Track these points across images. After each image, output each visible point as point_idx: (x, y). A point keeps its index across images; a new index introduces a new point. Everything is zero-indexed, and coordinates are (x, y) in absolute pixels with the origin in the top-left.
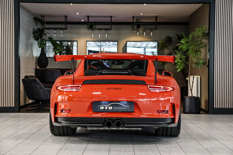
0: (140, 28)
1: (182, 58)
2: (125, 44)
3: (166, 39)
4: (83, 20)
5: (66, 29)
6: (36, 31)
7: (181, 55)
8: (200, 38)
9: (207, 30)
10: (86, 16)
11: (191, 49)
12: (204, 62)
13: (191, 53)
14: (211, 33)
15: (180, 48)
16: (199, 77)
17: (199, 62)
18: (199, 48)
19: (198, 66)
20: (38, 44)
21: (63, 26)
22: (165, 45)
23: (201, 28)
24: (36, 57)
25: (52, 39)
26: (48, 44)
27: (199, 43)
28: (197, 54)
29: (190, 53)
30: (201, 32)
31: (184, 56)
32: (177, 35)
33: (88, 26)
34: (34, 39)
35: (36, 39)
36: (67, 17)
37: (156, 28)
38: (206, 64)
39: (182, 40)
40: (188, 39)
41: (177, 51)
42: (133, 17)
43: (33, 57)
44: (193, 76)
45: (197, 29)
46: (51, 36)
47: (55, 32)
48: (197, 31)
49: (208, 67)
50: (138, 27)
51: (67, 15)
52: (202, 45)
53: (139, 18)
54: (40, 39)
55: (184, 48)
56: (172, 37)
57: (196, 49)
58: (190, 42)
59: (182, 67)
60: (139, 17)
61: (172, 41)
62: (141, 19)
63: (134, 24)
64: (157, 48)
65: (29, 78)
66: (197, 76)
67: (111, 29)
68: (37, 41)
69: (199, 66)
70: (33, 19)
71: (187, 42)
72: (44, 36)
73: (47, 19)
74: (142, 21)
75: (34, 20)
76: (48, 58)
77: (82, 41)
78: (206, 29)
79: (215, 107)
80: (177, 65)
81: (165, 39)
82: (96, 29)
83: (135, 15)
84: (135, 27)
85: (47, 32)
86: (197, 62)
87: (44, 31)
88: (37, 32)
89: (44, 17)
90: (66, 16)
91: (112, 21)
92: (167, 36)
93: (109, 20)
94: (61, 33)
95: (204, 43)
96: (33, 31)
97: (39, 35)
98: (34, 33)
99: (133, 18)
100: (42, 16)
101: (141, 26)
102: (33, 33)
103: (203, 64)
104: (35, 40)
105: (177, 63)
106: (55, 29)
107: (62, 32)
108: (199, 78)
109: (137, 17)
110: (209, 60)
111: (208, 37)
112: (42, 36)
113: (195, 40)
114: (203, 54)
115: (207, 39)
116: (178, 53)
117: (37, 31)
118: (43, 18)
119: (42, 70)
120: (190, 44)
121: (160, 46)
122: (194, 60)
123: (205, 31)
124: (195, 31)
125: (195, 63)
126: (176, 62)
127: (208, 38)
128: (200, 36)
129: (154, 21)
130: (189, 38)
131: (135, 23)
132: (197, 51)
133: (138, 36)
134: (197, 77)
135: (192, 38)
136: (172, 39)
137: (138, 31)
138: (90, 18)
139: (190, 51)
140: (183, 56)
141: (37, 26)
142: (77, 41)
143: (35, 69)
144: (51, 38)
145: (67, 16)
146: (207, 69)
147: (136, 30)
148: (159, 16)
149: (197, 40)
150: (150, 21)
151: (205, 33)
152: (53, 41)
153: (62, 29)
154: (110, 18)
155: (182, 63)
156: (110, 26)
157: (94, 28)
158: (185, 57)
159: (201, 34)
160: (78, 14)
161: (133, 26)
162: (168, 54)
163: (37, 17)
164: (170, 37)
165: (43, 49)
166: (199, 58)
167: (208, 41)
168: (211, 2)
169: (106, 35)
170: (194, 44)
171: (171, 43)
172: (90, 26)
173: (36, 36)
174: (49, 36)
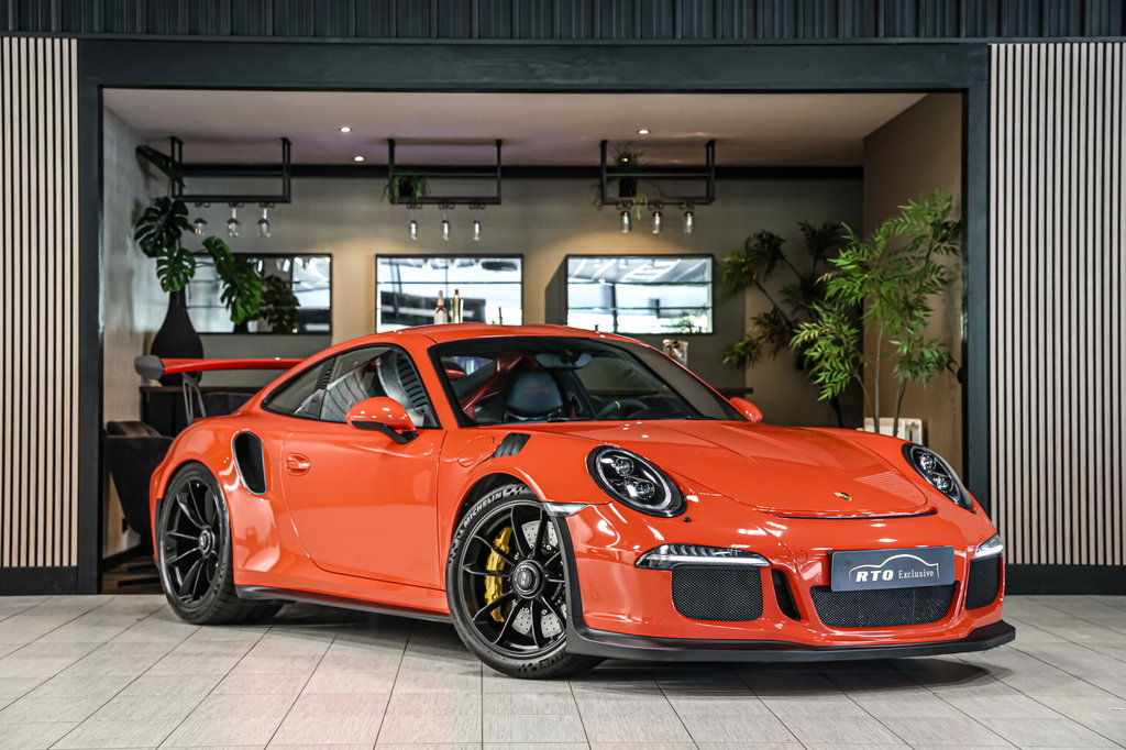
0: (634, 194)
1: (842, 337)
2: (559, 270)
3: (752, 245)
4: (359, 159)
5: (285, 199)
6: (149, 210)
7: (838, 324)
8: (922, 247)
9: (952, 212)
10: (382, 142)
11: (881, 296)
12: (945, 358)
13: (882, 313)
14: (975, 226)
15: (832, 291)
16: (919, 422)
17: (922, 354)
18: (918, 292)
19: (916, 373)
20: (159, 274)
21: (274, 186)
22: (749, 273)
23: (927, 204)
24: (147, 334)
25: (221, 249)
26: (204, 272)
27: (917, 269)
28: (913, 318)
29: (878, 314)
30: (930, 219)
31: (850, 328)
32: (805, 227)
33: (391, 186)
34: (140, 250)
35: (149, 248)
36: (289, 144)
37: (709, 199)
38: (952, 365)
39: (844, 255)
40: (871, 252)
41: (817, 304)
42: (604, 144)
43: (132, 333)
44: (892, 420)
45: (910, 205)
46: (218, 236)
47: (234, 216)
48: (909, 216)
49: (963, 376)
50: (628, 189)
51: (290, 136)
52: (933, 277)
54: (165, 250)
55: (851, 295)
56: (781, 237)
57: (906, 298)
58: (878, 267)
59: (841, 377)
60: (629, 143)
61: (782, 258)
62: (641, 155)
63: (605, 175)
64: (709, 288)
65: (124, 433)
66: (910, 421)
67: (496, 201)
68: (155, 260)
69: (923, 375)
70: (134, 152)
71: (864, 267)
72: (185, 234)
73: (191, 155)
74: (642, 160)
75: (139, 162)
76: (202, 338)
77: (354, 257)
78: (949, 208)
80: (821, 370)
81: (747, 247)
82: (427, 200)
83: (611, 136)
84: (613, 192)
85: (197, 217)
86: (909, 355)
87: (186, 213)
88: (152, 214)
89: (181, 144)
90: (286, 142)
91: (503, 163)
92: (758, 231)
93: (488, 155)
94: (262, 221)
95: (942, 270)
96: (135, 214)
97: (162, 231)
98: (137, 221)
99: (599, 150)
100: (174, 140)
101: (641, 184)
102: (133, 221)
103: (940, 364)
104: (145, 256)
105: (820, 359)
106: (234, 201)
107: (265, 217)
108: (920, 430)
109: (619, 144)
110: (965, 345)
111: (959, 243)
112: (179, 234)
113: (899, 255)
114: (935, 319)
115: (954, 250)
116: (824, 316)
117: (156, 211)
118: (177, 146)
119: (175, 393)
120: (876, 274)
121: (724, 278)
122: (898, 346)
123: (945, 213)
124: (898, 213)
125: (901, 362)
126: (816, 355)
127: (958, 248)
128: (925, 236)
129: (702, 161)
130: (874, 245)
131: (611, 169)
132: (909, 308)
133: (625, 231)
134: (907, 427)
135: (887, 246)
136: (784, 247)
137: (626, 208)
138: (398, 149)
139: (876, 305)
140: (845, 328)
141: (147, 187)
142: (330, 255)
143: (144, 391)
144: (219, 242)
145: (291, 140)
146: (954, 387)
147: (617, 204)
148: (723, 142)
149: (909, 255)
150: (677, 161)
151: (946, 226)
152: (226, 256)
153: (265, 201)
154: (492, 150)
155: (842, 362)
156: (493, 184)
157: (419, 194)
158: (853, 331)
159: (929, 228)
160: (346, 130)
161: (602, 187)
162: (765, 315)
163: (153, 146)
164: (771, 236)
165: (178, 298)
166: (921, 338)
167: (960, 261)
168: (969, 84)
169: (477, 230)
170: (897, 273)
171: (779, 262)
172: (400, 187)
173: (149, 237)
174: (205, 236)
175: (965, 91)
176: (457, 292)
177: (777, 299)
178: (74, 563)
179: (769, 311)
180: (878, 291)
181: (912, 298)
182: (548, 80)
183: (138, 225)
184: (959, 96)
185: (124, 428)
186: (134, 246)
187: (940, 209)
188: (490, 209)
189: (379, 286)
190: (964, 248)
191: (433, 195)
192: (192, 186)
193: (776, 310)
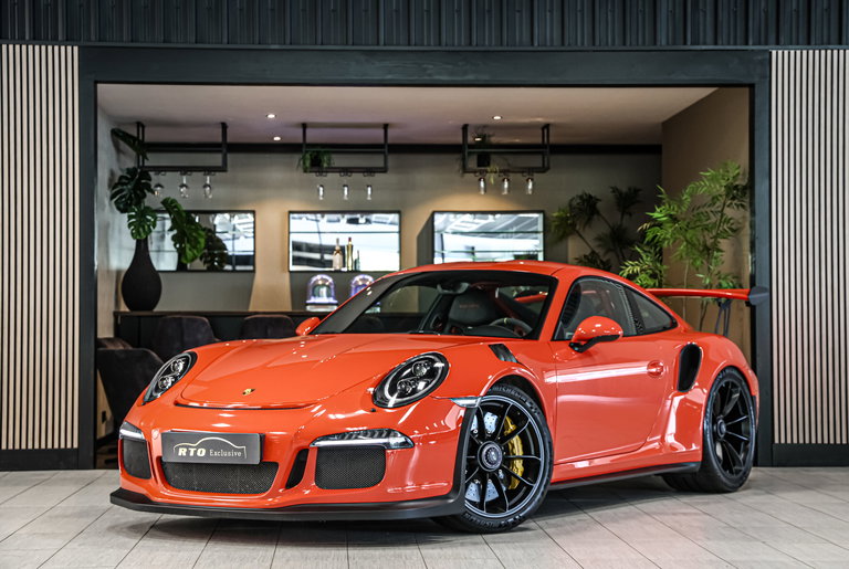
0: (489, 165)
2: (427, 222)
3: (574, 203)
4: (277, 139)
5: (223, 169)
6: (121, 177)
7: (654, 262)
8: (718, 204)
9: (740, 177)
10: (297, 125)
11: (686, 240)
14: (760, 188)
15: (650, 236)
18: (715, 237)
20: (130, 226)
21: (215, 159)
22: (573, 225)
23: (721, 171)
24: (118, 272)
25: (175, 207)
27: (713, 219)
29: (684, 254)
30: (724, 183)
31: (663, 265)
32: (615, 190)
33: (304, 159)
34: (114, 207)
35: (121, 206)
36: (227, 127)
37: (544, 169)
39: (658, 210)
40: (679, 207)
41: (637, 247)
42: (465, 128)
43: (109, 271)
45: (707, 171)
46: (173, 196)
47: (185, 182)
48: (708, 180)
50: (484, 161)
51: (229, 121)
53: (485, 130)
54: (134, 208)
56: (598, 197)
57: (705, 242)
58: (684, 220)
60: (485, 126)
61: (598, 213)
62: (493, 135)
63: (467, 151)
64: (541, 236)
65: (105, 346)
67: (384, 170)
68: (126, 215)
70: (110, 134)
71: (674, 219)
72: (149, 194)
73: (151, 135)
74: (494, 140)
75: (113, 141)
76: (160, 275)
77: (271, 213)
78: (739, 174)
79: (777, 441)
81: (570, 205)
82: (331, 170)
83: (472, 121)
84: (472, 163)
85: (157, 182)
86: (710, 284)
87: (150, 180)
88: (124, 181)
89: (143, 127)
90: (224, 126)
91: (389, 141)
92: (580, 193)
93: (377, 136)
94: (206, 186)
95: (732, 221)
96: (111, 180)
97: (132, 193)
98: (112, 186)
99: (462, 132)
100: (140, 125)
101: (493, 157)
102: (109, 186)
104: (118, 212)
106: (185, 170)
107: (208, 182)
109: (478, 127)
111: (748, 200)
112: (145, 196)
113: (701, 210)
114: (726, 258)
115: (743, 206)
116: (644, 256)
117: (127, 178)
118: (140, 129)
119: (139, 317)
120: (682, 224)
121: (553, 229)
123: (735, 178)
124: (700, 178)
127: (747, 204)
128: (721, 196)
129: (539, 140)
130: (681, 203)
131: (471, 146)
132: (708, 251)
133: (482, 193)
135: (691, 202)
136: (599, 205)
137: (482, 174)
138: (308, 131)
140: (659, 265)
141: (118, 160)
142: (253, 212)
143: (116, 314)
144: (174, 201)
145: (228, 124)
146: (742, 310)
147: (475, 172)
148: (557, 126)
149: (708, 210)
150: (517, 141)
151: (736, 187)
152: (179, 212)
153: (208, 170)
154: (381, 132)
156: (381, 157)
157: (325, 165)
159: (723, 189)
160: (271, 116)
161: (464, 159)
162: (585, 256)
163: (123, 128)
164: (590, 197)
165: (143, 244)
166: (719, 272)
167: (748, 214)
168: (755, 80)
169: (369, 192)
170: (698, 223)
171: (595, 217)
172: (312, 160)
173: (121, 198)
174: (162, 197)
175: (752, 86)
176: (350, 239)
177: (594, 244)
178: (76, 446)
179: (587, 254)
180: (685, 237)
181: (709, 242)
182: (437, 77)
183: (113, 188)
184: (747, 90)
185: (106, 343)
186: (110, 204)
187: (731, 175)
188: (379, 177)
189: (291, 235)
190: (752, 204)
191: (336, 165)
192: (153, 160)
193: (593, 252)
